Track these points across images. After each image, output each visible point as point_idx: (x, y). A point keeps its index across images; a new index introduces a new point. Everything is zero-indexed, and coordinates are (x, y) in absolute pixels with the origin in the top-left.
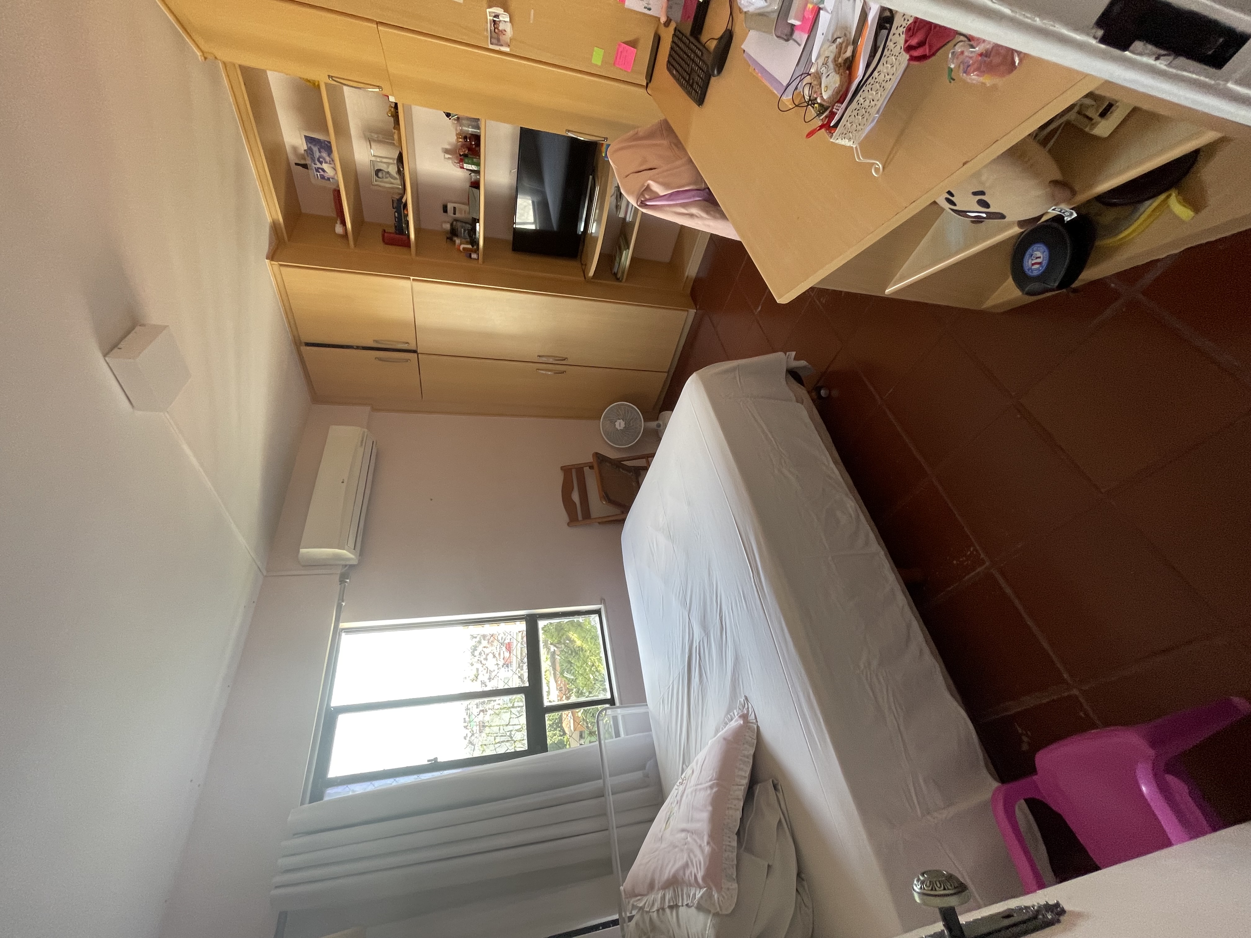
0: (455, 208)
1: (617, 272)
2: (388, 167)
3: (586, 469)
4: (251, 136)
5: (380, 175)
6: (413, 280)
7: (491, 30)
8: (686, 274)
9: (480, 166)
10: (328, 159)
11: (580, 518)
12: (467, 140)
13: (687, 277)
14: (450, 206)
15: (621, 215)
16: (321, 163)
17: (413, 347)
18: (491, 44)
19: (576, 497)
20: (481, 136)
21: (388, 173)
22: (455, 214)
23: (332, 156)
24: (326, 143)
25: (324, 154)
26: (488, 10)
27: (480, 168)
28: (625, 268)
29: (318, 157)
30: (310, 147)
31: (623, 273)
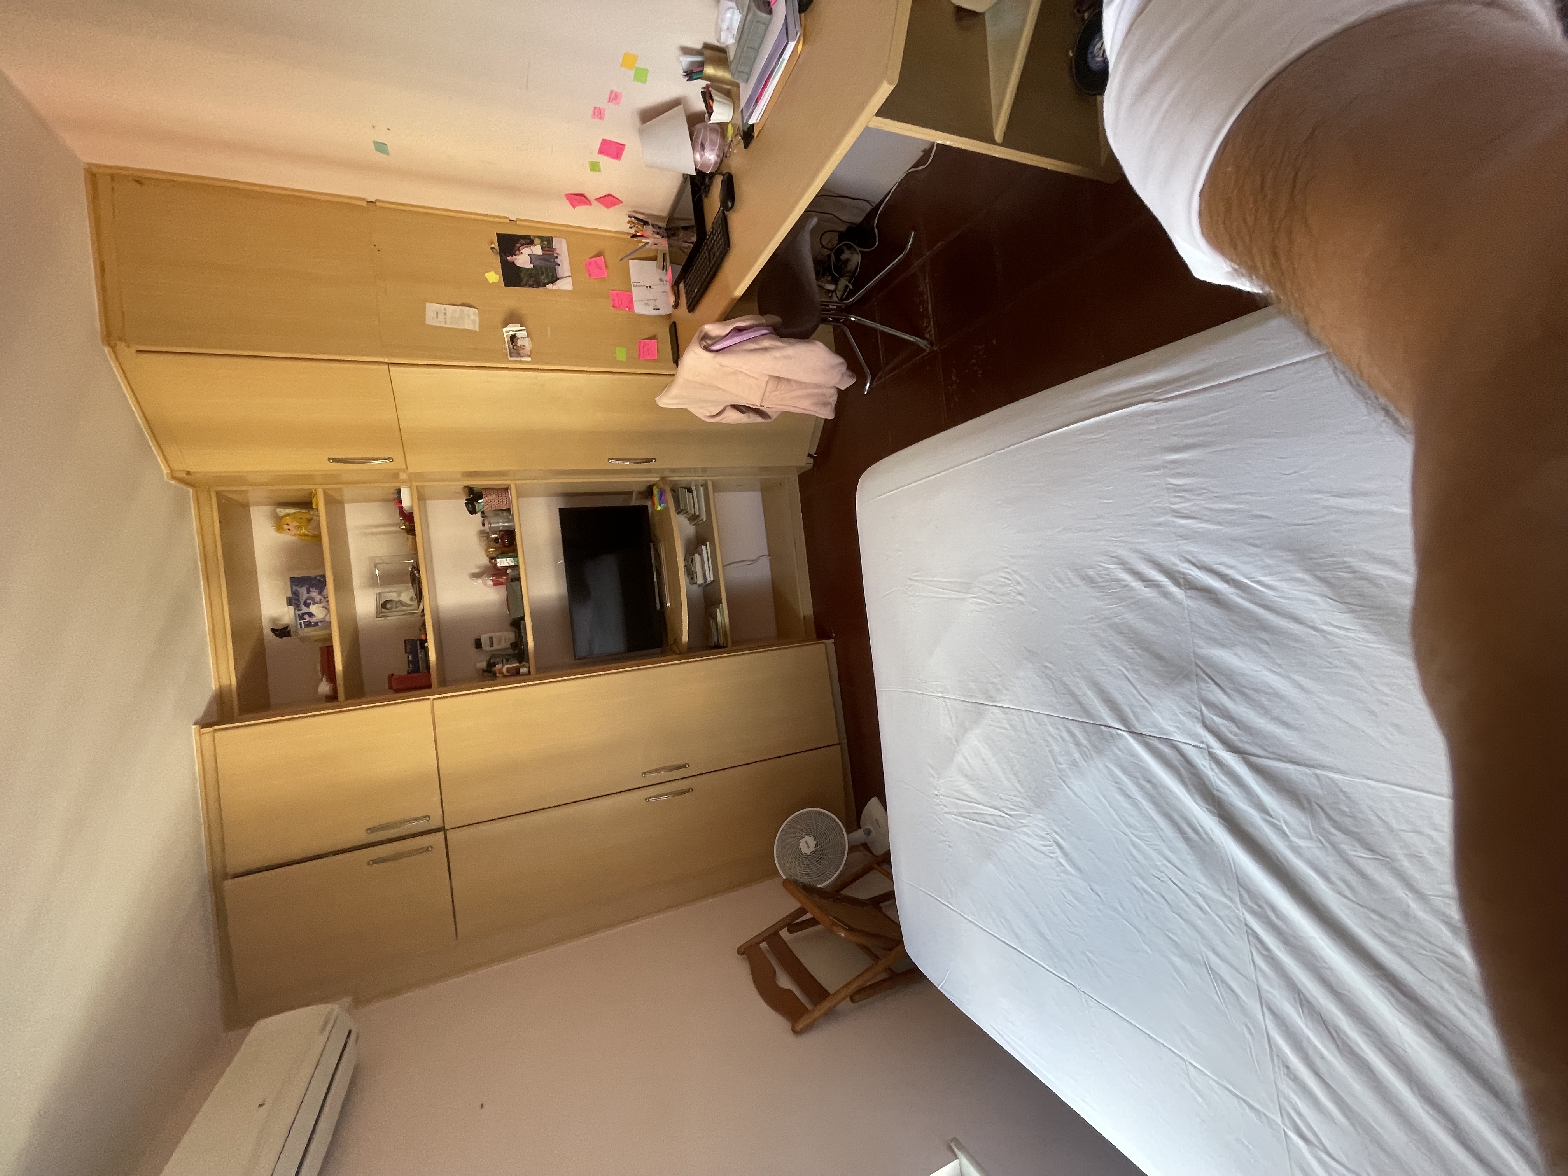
0: (491, 638)
1: (718, 640)
2: (400, 596)
3: (784, 933)
4: (216, 601)
5: (389, 606)
6: (434, 699)
7: (509, 348)
8: (802, 615)
9: (517, 556)
10: (318, 598)
11: (809, 1006)
12: (499, 542)
13: (804, 617)
14: (485, 638)
15: (700, 581)
16: (307, 605)
17: (436, 823)
18: (511, 357)
19: (785, 982)
20: (516, 531)
21: (400, 602)
22: (492, 646)
23: (325, 592)
24: (318, 578)
25: (315, 594)
26: (504, 330)
27: (518, 561)
28: (725, 628)
29: (304, 598)
30: (296, 590)
31: (725, 634)
